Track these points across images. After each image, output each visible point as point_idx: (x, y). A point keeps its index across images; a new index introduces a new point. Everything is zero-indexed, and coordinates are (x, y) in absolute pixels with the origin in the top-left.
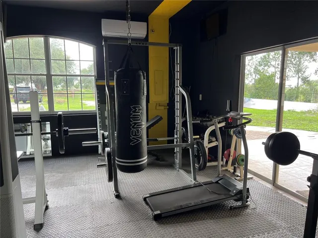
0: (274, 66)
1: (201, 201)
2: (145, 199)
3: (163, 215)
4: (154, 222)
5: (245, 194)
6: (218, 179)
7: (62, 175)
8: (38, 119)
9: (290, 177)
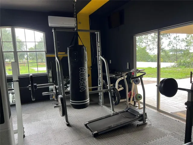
0: (145, 43)
1: (120, 123)
2: (86, 125)
3: (99, 134)
4: (94, 139)
5: (144, 117)
6: (127, 109)
7: (29, 115)
8: (17, 79)
9: (166, 105)
